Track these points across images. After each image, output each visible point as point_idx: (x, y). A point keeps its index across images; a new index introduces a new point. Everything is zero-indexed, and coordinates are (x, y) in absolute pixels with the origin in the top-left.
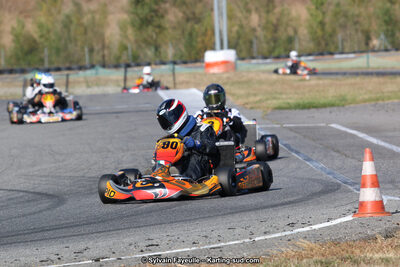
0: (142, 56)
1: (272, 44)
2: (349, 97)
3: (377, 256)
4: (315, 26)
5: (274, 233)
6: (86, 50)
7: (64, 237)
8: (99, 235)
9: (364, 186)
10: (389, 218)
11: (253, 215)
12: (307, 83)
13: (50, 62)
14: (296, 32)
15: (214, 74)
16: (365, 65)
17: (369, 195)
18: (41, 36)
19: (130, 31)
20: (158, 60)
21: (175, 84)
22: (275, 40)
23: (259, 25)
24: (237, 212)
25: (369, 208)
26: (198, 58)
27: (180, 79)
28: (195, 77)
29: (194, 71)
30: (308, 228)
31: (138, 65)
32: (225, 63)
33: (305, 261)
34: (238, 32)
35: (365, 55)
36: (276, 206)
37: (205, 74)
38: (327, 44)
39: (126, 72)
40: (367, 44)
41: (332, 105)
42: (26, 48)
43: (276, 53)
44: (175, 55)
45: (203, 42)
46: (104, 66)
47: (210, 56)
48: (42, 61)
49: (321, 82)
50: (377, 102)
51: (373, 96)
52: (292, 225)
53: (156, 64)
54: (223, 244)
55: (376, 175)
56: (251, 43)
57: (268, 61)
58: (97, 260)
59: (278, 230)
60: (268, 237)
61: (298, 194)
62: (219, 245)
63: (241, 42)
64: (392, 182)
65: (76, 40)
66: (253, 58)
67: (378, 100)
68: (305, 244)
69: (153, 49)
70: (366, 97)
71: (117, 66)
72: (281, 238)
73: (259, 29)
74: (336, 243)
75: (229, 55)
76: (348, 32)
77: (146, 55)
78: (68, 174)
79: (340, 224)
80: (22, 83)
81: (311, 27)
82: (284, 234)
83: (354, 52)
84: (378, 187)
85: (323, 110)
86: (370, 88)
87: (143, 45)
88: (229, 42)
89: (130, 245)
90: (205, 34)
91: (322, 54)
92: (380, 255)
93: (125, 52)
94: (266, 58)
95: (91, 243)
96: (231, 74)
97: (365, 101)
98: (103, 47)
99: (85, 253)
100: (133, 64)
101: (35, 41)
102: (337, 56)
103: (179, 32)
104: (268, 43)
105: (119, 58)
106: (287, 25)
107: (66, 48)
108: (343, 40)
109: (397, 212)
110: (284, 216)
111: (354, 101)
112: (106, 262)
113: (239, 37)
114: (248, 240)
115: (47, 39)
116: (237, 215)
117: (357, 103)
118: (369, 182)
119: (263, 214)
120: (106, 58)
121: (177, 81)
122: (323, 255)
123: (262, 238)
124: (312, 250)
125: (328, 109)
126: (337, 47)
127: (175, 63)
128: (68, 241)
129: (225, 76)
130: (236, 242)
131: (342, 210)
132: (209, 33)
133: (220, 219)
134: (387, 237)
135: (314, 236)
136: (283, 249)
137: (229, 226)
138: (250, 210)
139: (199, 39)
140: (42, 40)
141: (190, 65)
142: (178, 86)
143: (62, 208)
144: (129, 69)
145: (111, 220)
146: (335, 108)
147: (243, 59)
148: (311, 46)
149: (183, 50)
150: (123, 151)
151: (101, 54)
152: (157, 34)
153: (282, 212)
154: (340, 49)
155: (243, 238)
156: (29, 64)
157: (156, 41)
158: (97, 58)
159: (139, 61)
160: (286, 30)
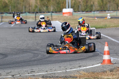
0: (42, 9)
1: (86, 7)
2: (107, 25)
3: (106, 77)
4: (100, 1)
5: (74, 69)
6: (24, 7)
7: (5, 68)
8: (16, 68)
9: (105, 54)
10: (112, 65)
11: (68, 63)
12: (95, 20)
13: (12, 10)
14: (94, 3)
15: (65, 16)
16: (116, 15)
17: (106, 57)
18: (9, 2)
19: (38, 1)
20: (47, 11)
21: (52, 19)
22: (87, 6)
23: (82, 1)
24: (63, 62)
25: (106, 62)
26: (60, 11)
27: (54, 17)
28: (59, 17)
29: (59, 15)
30: (85, 68)
31: (41, 12)
32: (69, 13)
33: (82, 78)
34: (74, 3)
35: (116, 12)
36: (76, 60)
37: (62, 16)
38: (104, 8)
39: (36, 14)
40: (118, 8)
41: (102, 28)
42: (4, 6)
43: (87, 10)
44: (53, 10)
45: (62, 5)
46: (29, 13)
47: (64, 10)
48: (9, 10)
49: (100, 20)
50: (117, 27)
51: (116, 25)
52: (80, 66)
53: (46, 12)
54: (56, 72)
55: (109, 51)
56: (79, 6)
57: (84, 12)
58: (13, 76)
59: (75, 68)
60: (71, 70)
61: (85, 57)
62: (54, 72)
63: (75, 6)
64: (116, 53)
65: (20, 4)
66: (79, 11)
67: (117, 26)
68: (83, 73)
69: (46, 7)
70: (113, 25)
71: (33, 13)
72: (75, 71)
73: (81, 2)
74: (93, 73)
75: (71, 10)
76: (111, 4)
77: (43, 9)
78: (10, 48)
79: (96, 66)
80: (1, 17)
81: (99, 2)
82: (77, 69)
83: (113, 11)
84: (109, 55)
85: (99, 29)
86: (116, 22)
87: (43, 6)
88: (71, 6)
89: (26, 71)
90: (63, 3)
91: (102, 11)
92: (107, 77)
93: (37, 8)
94: (83, 12)
95: (13, 70)
96: (71, 17)
97: (113, 27)
98: (29, 6)
99: (10, 73)
100: (39, 12)
101: (7, 4)
102: (107, 12)
103: (55, 2)
104: (84, 7)
105: (34, 10)
106: (91, 1)
107: (17, 6)
108: (109, 6)
109: (116, 63)
110: (78, 64)
111: (109, 27)
112: (16, 77)
113: (75, 4)
114: (64, 71)
115: (11, 3)
116: (63, 63)
117: (110, 27)
118: (106, 53)
119: (71, 63)
120: (30, 10)
121: (53, 18)
122: (88, 76)
123: (69, 70)
124: (85, 75)
125: (100, 29)
126: (107, 9)
127: (53, 12)
128: (5, 69)
129: (69, 17)
130: (61, 71)
131: (98, 62)
132: (65, 2)
133: (57, 64)
134: (111, 71)
135: (86, 70)
136: (75, 74)
137: (59, 66)
138: (68, 61)
139: (61, 5)
140: (9, 3)
141: (58, 13)
142: (53, 20)
143: (6, 58)
144: (37, 14)
145: (21, 63)
146: (102, 29)
147: (75, 12)
148: (99, 8)
149: (56, 8)
150: (30, 40)
151: (29, 8)
152: (47, 2)
153: (78, 62)
154: (108, 10)
155: (63, 70)
156: (5, 11)
157: (47, 5)
158: (27, 10)
159: (41, 11)
160: (90, 3)
